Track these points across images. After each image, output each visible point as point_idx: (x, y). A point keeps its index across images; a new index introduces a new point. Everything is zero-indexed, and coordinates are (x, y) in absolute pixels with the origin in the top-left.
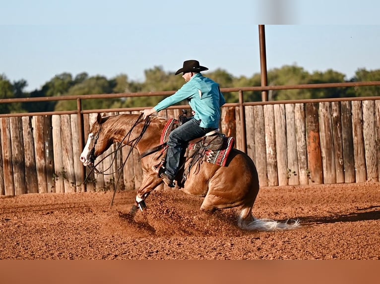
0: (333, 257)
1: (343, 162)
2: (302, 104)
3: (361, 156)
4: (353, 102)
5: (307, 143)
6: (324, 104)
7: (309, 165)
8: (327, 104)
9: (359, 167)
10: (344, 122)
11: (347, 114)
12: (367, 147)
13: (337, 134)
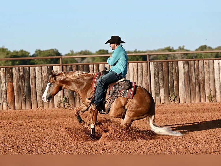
0: (18, 147)
1: (25, 98)
2: (4, 68)
3: (34, 95)
4: (30, 67)
5: (7, 89)
6: (16, 68)
7: (7, 100)
8: (17, 68)
9: (34, 101)
10: (26, 78)
11: (27, 74)
12: (37, 91)
13: (22, 84)
